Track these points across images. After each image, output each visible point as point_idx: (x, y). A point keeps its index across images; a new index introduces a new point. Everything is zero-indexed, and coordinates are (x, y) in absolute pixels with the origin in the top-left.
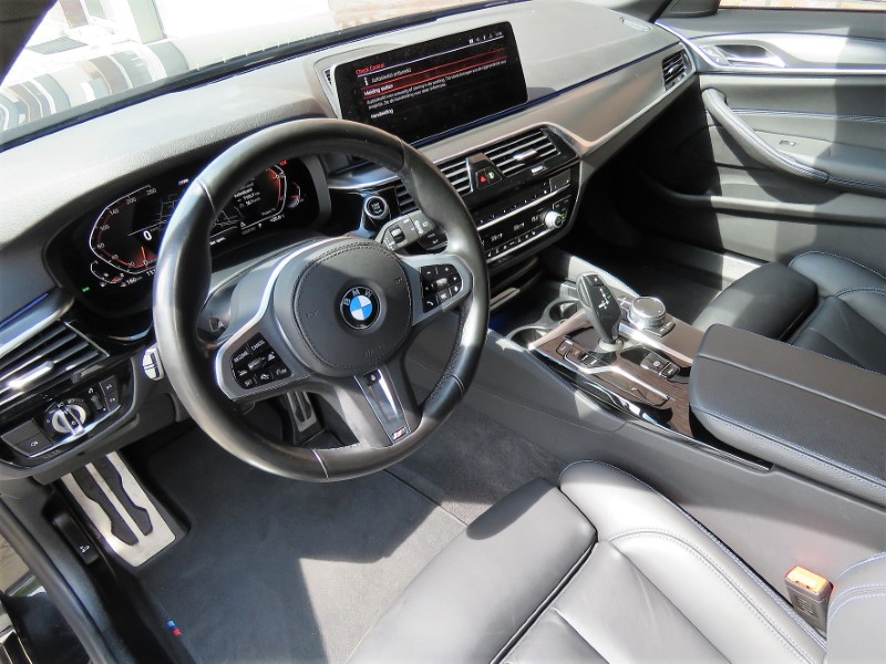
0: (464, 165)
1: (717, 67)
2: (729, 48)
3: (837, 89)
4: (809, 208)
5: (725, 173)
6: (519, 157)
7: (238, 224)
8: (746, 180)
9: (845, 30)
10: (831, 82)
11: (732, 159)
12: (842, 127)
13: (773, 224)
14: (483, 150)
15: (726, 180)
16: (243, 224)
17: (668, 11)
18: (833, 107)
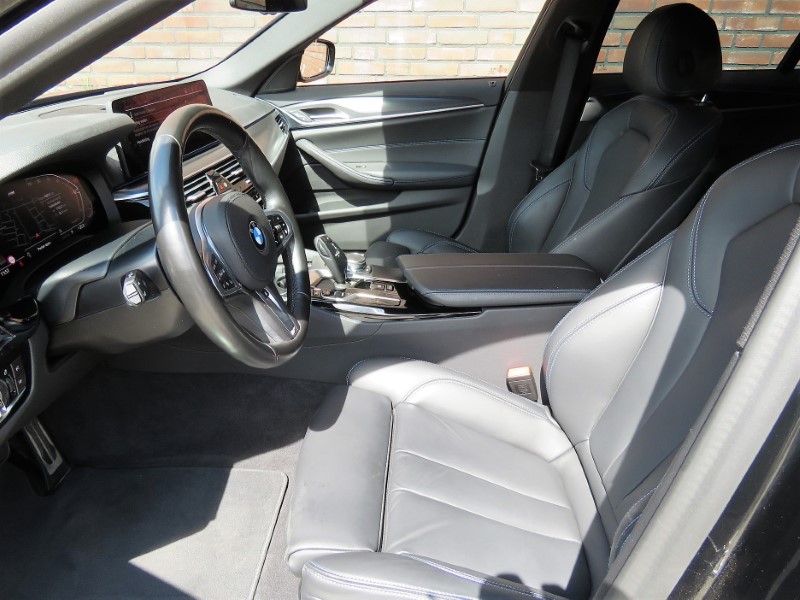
0: (205, 179)
1: (304, 124)
2: (309, 111)
3: (384, 128)
4: (384, 206)
5: (319, 196)
6: (236, 173)
7: (57, 231)
8: (336, 198)
9: (381, 93)
10: (380, 124)
11: (325, 185)
12: (390, 153)
13: (362, 223)
14: (214, 167)
15: (321, 201)
16: (61, 231)
17: (263, 89)
18: (383, 141)
